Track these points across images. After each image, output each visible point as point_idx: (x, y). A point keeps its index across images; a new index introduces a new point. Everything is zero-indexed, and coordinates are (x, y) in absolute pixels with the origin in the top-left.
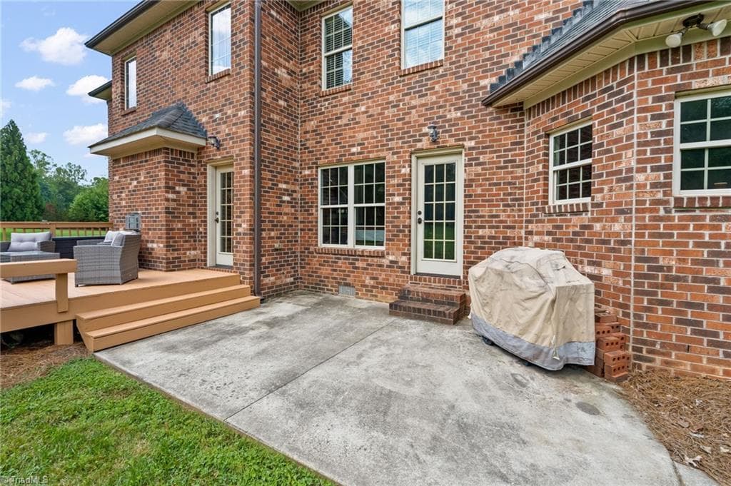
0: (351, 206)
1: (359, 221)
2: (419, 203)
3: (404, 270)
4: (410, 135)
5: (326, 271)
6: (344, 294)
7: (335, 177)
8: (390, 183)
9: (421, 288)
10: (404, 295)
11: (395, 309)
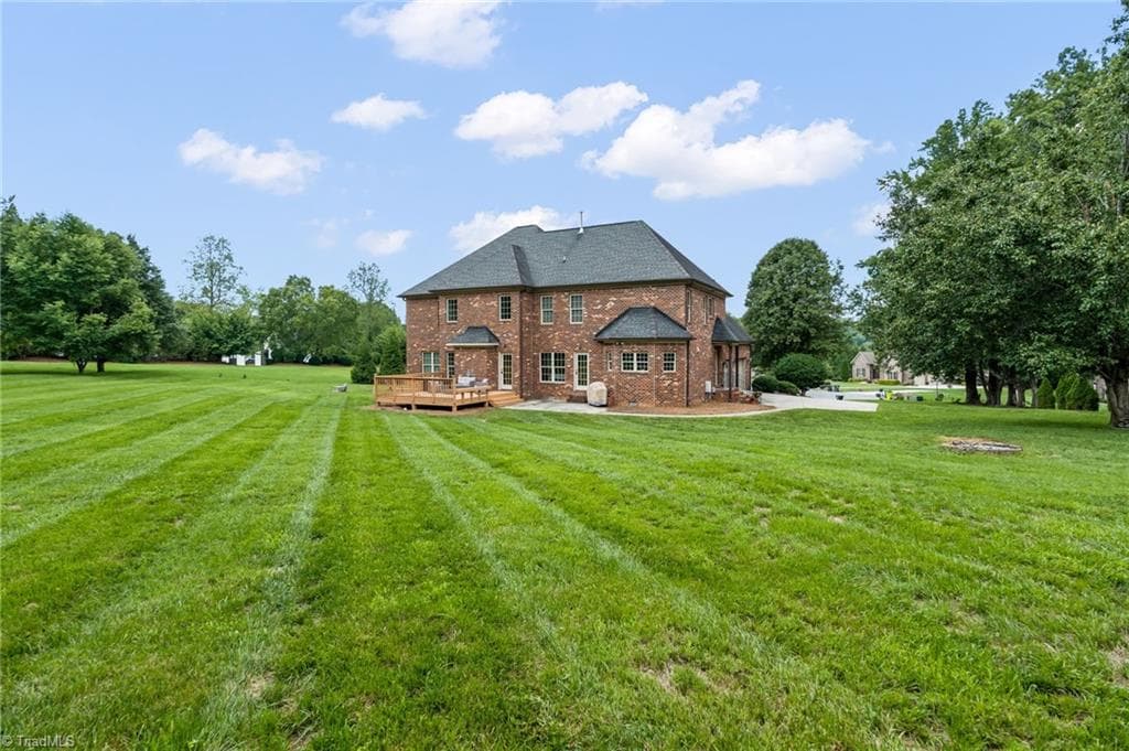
0: (553, 367)
1: (556, 372)
2: (576, 367)
3: (572, 389)
4: (573, 345)
5: (543, 391)
6: (550, 398)
7: (546, 356)
8: (567, 360)
9: (577, 394)
10: (571, 397)
11: (569, 401)
